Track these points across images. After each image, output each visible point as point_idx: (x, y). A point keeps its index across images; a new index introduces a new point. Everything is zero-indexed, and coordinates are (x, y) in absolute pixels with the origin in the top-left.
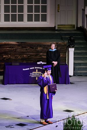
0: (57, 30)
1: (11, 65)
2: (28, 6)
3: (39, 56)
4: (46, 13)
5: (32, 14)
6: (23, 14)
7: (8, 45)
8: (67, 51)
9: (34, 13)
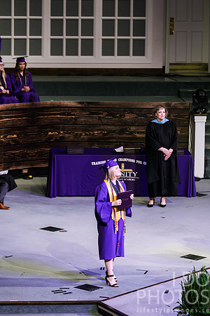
0: (168, 76)
1: (66, 152)
2: (103, 20)
3: (128, 134)
4: (144, 36)
5: (114, 40)
6: (92, 40)
7: (59, 107)
8: (189, 123)
9: (116, 37)
